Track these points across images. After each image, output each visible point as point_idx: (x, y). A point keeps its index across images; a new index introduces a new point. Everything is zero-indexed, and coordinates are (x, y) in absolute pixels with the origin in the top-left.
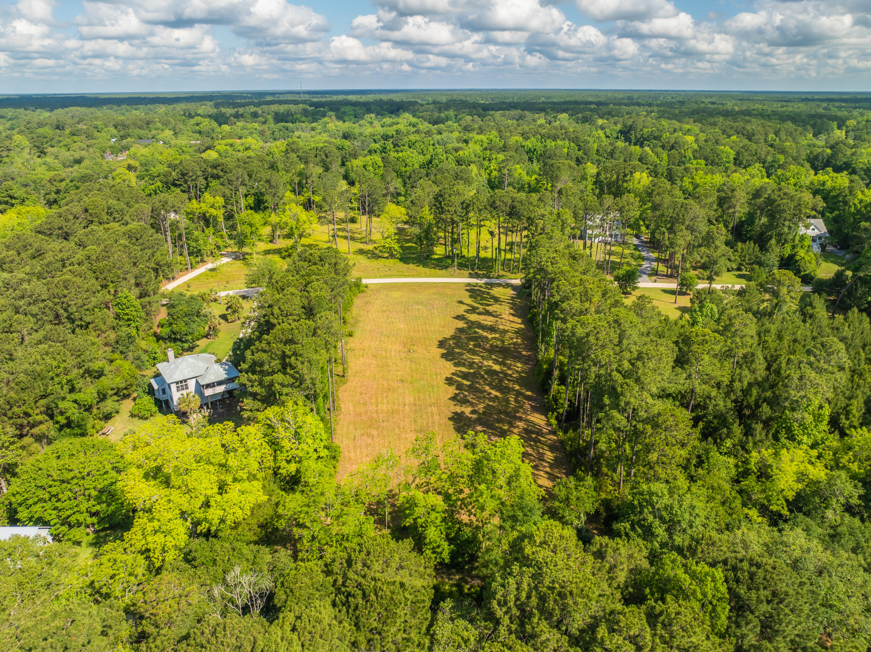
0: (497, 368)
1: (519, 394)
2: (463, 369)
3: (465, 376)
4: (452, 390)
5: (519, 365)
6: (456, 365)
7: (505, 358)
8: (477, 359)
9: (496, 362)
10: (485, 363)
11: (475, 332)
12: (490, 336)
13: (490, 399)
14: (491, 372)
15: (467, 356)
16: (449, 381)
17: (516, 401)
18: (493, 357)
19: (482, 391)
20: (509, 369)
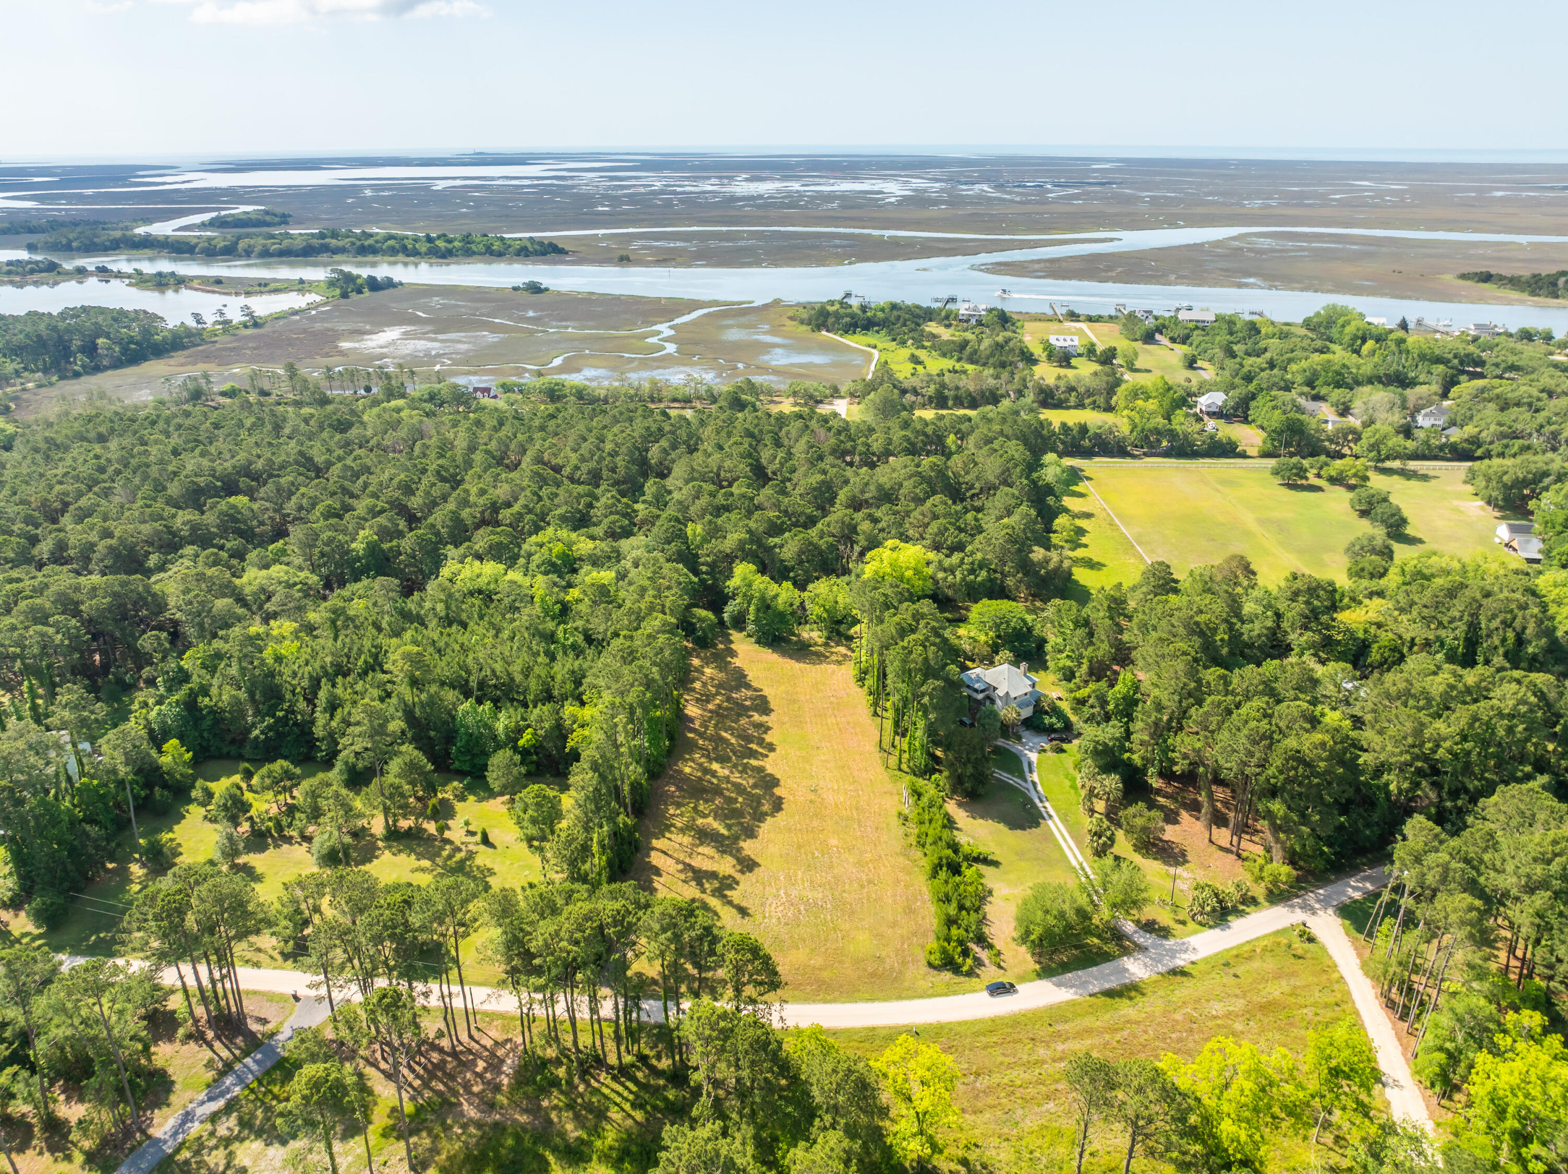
0: (715, 766)
1: (701, 735)
2: (754, 762)
3: (753, 754)
4: (768, 738)
5: (687, 770)
6: (761, 770)
7: (700, 779)
8: (736, 778)
9: (714, 774)
10: (727, 772)
11: (729, 827)
12: (710, 820)
13: (732, 729)
14: (722, 760)
15: (747, 782)
16: (771, 748)
17: (707, 728)
18: (715, 781)
19: (739, 737)
20: (701, 765)
